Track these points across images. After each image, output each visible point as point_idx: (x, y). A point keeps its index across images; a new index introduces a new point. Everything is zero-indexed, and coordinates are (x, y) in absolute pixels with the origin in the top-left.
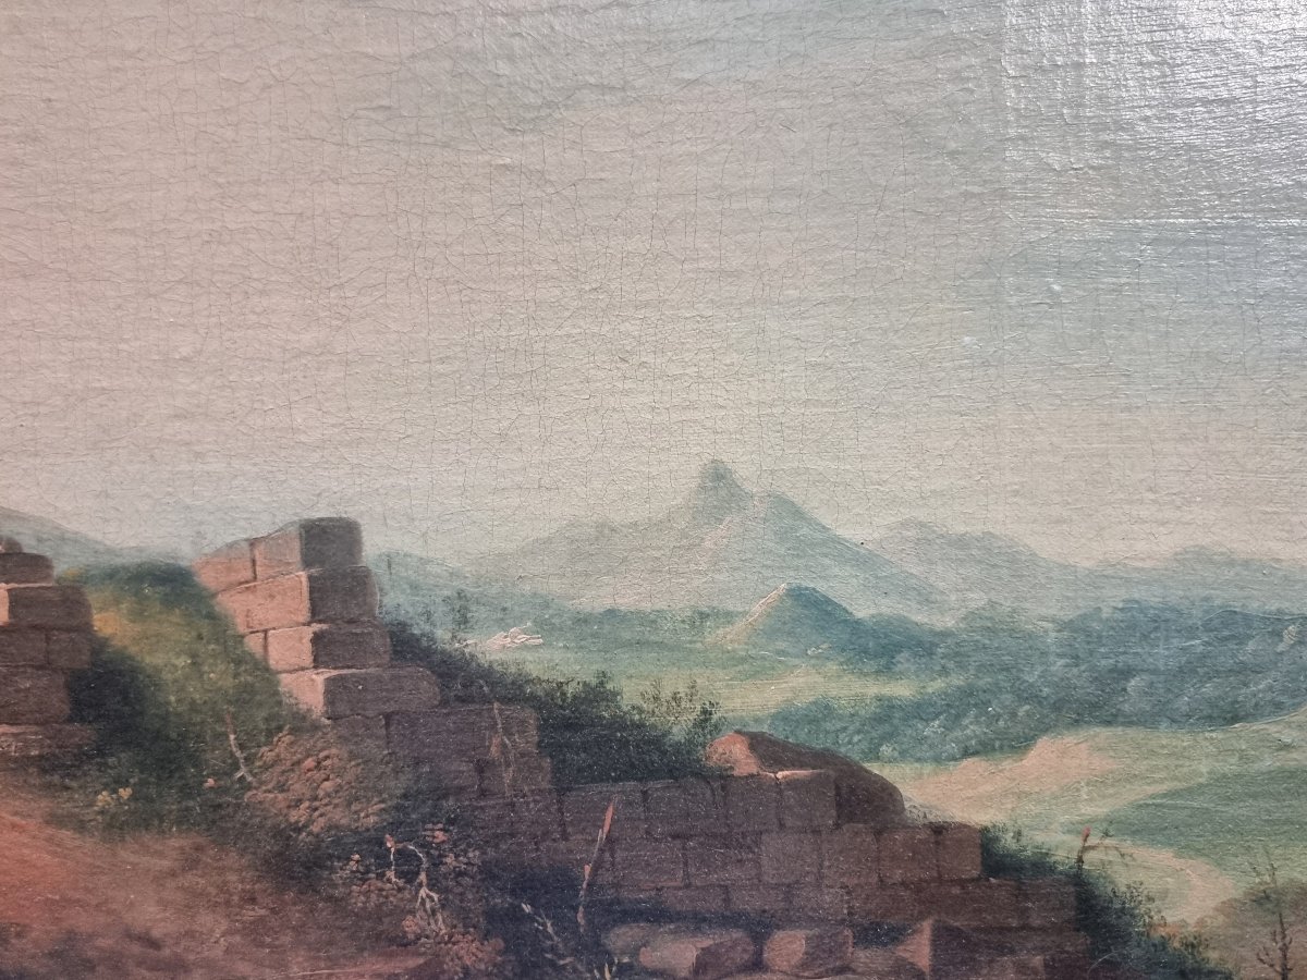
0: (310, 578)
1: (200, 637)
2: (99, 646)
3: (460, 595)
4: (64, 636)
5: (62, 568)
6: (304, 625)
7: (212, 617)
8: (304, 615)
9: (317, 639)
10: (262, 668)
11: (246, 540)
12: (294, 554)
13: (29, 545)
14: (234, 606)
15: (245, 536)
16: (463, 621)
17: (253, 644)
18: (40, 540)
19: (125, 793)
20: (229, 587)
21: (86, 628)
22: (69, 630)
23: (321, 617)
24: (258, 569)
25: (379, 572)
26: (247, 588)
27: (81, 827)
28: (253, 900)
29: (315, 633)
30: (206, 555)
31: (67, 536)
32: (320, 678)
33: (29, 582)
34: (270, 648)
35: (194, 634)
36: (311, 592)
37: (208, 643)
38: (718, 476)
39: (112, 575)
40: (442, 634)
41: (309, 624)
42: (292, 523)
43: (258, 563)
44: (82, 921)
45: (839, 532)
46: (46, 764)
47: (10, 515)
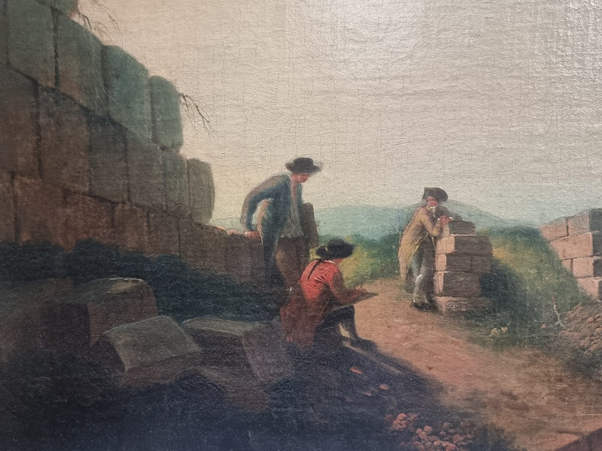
0: (593, 235)
1: (542, 261)
2: (495, 263)
4: (479, 258)
5: (479, 228)
6: (590, 257)
7: (547, 252)
8: (590, 253)
9: (596, 263)
10: (570, 275)
11: (565, 217)
12: (587, 226)
13: (465, 217)
14: (558, 247)
15: (563, 216)
17: (566, 264)
18: (470, 216)
19: (504, 329)
20: (556, 238)
21: (489, 255)
22: (481, 256)
23: (598, 254)
24: (569, 231)
26: (564, 239)
27: (483, 343)
28: (561, 380)
29: (595, 261)
30: (546, 224)
31: (482, 213)
32: (596, 281)
33: (464, 234)
34: (574, 267)
35: (539, 259)
36: (594, 242)
37: (545, 263)
39: (502, 232)
41: (592, 256)
42: (586, 210)
43: (569, 228)
44: (482, 386)
46: (469, 315)
47: (457, 204)
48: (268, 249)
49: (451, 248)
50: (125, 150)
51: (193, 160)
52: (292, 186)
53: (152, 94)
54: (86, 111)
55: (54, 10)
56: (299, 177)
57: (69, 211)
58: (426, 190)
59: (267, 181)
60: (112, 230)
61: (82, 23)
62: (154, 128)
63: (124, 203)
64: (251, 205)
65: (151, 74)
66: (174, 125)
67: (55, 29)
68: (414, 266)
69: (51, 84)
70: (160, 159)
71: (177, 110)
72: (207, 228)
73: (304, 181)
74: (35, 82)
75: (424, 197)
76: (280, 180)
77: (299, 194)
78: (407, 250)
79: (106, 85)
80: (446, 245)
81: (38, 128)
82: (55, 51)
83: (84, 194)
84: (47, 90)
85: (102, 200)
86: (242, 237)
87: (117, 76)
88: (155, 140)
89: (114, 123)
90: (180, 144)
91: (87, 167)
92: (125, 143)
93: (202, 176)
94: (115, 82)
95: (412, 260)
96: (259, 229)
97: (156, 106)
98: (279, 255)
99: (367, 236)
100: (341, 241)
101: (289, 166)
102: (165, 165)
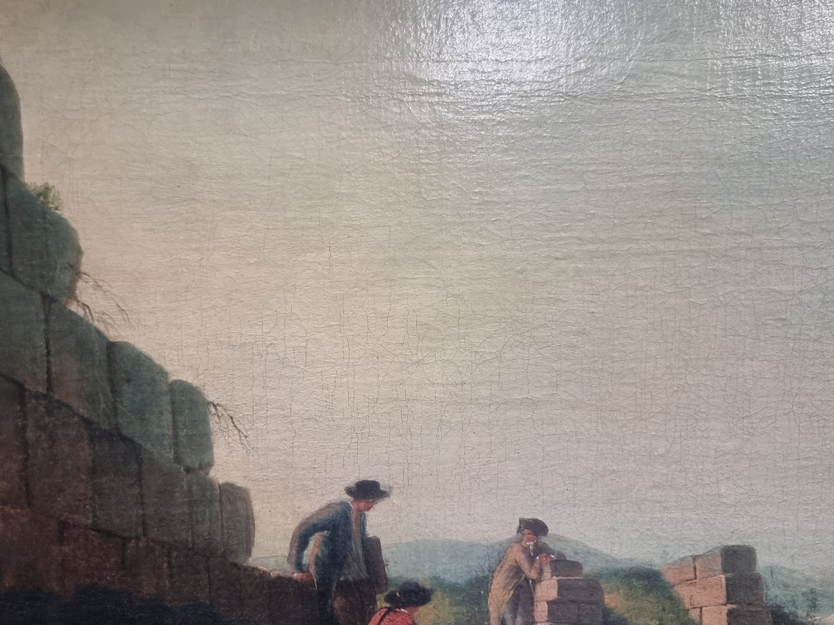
0: (727, 579)
1: (664, 610)
2: (607, 612)
3: (812, 591)
4: (588, 607)
5: (587, 569)
6: (723, 605)
7: (671, 598)
8: (723, 599)
9: (730, 613)
11: (691, 556)
12: (718, 564)
13: (570, 556)
14: (684, 593)
15: (690, 554)
16: (813, 606)
17: (694, 614)
18: (576, 553)
20: (681, 582)
21: (600, 602)
22: (590, 603)
23: (732, 601)
24: (698, 573)
25: (766, 576)
26: (691, 583)
29: (729, 610)
30: (668, 564)
31: (592, 551)
33: (570, 576)
34: (704, 618)
35: (661, 608)
36: (727, 587)
37: (669, 613)
39: (616, 573)
40: (801, 613)
41: (725, 605)
42: (717, 548)
43: (697, 569)
47: (560, 539)
48: (324, 595)
49: (553, 594)
50: (140, 473)
51: (227, 484)
52: (353, 516)
53: (173, 403)
54: (87, 423)
55: (45, 296)
56: (362, 505)
57: (66, 549)
58: (522, 521)
59: (321, 510)
60: (122, 573)
61: (81, 312)
62: (176, 444)
63: (138, 538)
64: (302, 540)
65: (173, 378)
66: (202, 441)
67: (47, 321)
68: (508, 616)
69: (41, 389)
70: (184, 484)
71: (206, 422)
72: (246, 569)
73: (369, 509)
74: (20, 387)
75: (519, 530)
76: (338, 508)
77: (362, 525)
78: (499, 596)
79: (113, 391)
80: (547, 590)
81: (25, 444)
82: (47, 348)
83: (86, 527)
84: (37, 396)
85: (109, 535)
86: (290, 579)
87: (128, 381)
88: (178, 459)
89: (125, 439)
90: (210, 465)
91: (90, 493)
92: (140, 464)
93: (239, 505)
94: (126, 388)
95: (505, 608)
96: (312, 570)
97: (180, 418)
98: (338, 603)
99: (449, 578)
100: (417, 585)
101: (349, 491)
102: (190, 491)
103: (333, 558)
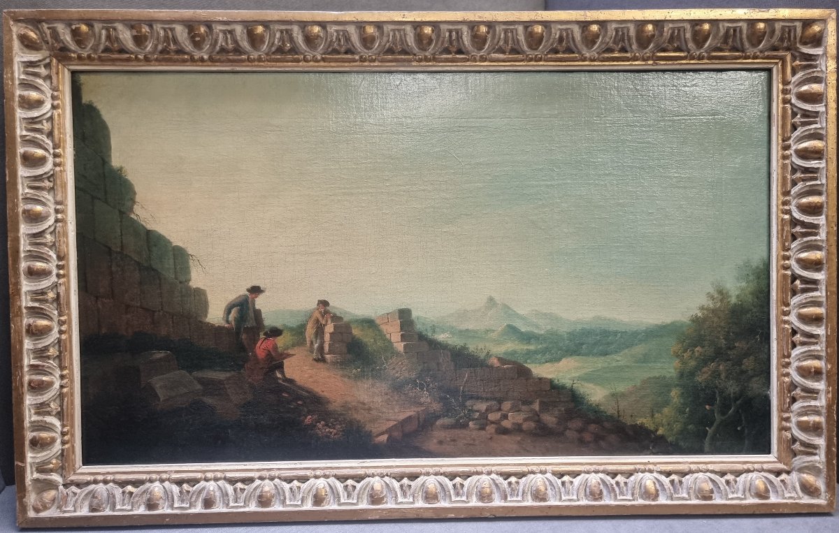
0: (400, 322)
1: (376, 335)
2: (353, 337)
3: (433, 326)
4: (346, 335)
5: (346, 319)
7: (379, 330)
8: (399, 330)
9: (402, 335)
10: (390, 342)
11: (386, 313)
12: (397, 316)
13: (338, 314)
14: (384, 328)
16: (434, 332)
17: (388, 336)
18: (341, 313)
19: (359, 370)
20: (382, 324)
21: (351, 333)
22: (347, 333)
23: (403, 330)
24: (389, 320)
25: (416, 320)
26: (386, 324)
27: (349, 377)
28: (387, 394)
30: (377, 316)
31: (347, 312)
32: (402, 344)
33: (338, 323)
34: (391, 337)
36: (401, 325)
37: (378, 336)
38: (491, 299)
39: (357, 321)
40: (429, 334)
41: (400, 332)
42: (397, 310)
43: (389, 318)
44: (349, 399)
45: (519, 312)
46: (342, 363)
47: (334, 307)
48: (238, 333)
49: (332, 330)
50: (160, 284)
51: (197, 288)
52: (250, 301)
53: (174, 255)
54: (138, 264)
55: (120, 211)
56: (254, 296)
57: (129, 316)
58: (319, 301)
59: (237, 298)
60: (152, 326)
61: (136, 218)
62: (176, 273)
63: (159, 311)
64: (228, 311)
65: (174, 244)
66: (186, 270)
67: (121, 222)
68: (314, 340)
69: (119, 250)
70: (179, 288)
71: (188, 262)
72: (205, 323)
73: (256, 297)
74: (110, 249)
75: (318, 304)
76: (244, 298)
77: (254, 304)
78: (310, 332)
79: (149, 250)
80: (329, 328)
81: (111, 273)
82: (121, 232)
83: (137, 307)
84: (117, 253)
85: (146, 310)
86: (224, 327)
87: (155, 246)
88: (176, 278)
89: (153, 270)
90: (190, 280)
91: (139, 293)
92: (160, 280)
93: (203, 297)
94: (154, 249)
95: (312, 336)
96: (233, 323)
97: (177, 261)
98: (244, 336)
99: (289, 325)
100: (276, 328)
101: (248, 290)
102: (181, 291)
103: (242, 318)
